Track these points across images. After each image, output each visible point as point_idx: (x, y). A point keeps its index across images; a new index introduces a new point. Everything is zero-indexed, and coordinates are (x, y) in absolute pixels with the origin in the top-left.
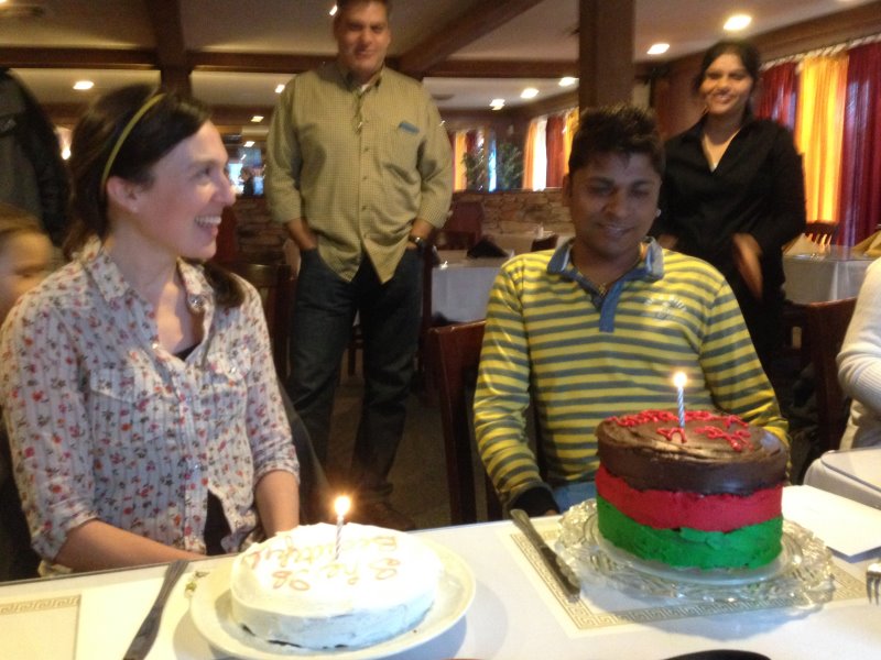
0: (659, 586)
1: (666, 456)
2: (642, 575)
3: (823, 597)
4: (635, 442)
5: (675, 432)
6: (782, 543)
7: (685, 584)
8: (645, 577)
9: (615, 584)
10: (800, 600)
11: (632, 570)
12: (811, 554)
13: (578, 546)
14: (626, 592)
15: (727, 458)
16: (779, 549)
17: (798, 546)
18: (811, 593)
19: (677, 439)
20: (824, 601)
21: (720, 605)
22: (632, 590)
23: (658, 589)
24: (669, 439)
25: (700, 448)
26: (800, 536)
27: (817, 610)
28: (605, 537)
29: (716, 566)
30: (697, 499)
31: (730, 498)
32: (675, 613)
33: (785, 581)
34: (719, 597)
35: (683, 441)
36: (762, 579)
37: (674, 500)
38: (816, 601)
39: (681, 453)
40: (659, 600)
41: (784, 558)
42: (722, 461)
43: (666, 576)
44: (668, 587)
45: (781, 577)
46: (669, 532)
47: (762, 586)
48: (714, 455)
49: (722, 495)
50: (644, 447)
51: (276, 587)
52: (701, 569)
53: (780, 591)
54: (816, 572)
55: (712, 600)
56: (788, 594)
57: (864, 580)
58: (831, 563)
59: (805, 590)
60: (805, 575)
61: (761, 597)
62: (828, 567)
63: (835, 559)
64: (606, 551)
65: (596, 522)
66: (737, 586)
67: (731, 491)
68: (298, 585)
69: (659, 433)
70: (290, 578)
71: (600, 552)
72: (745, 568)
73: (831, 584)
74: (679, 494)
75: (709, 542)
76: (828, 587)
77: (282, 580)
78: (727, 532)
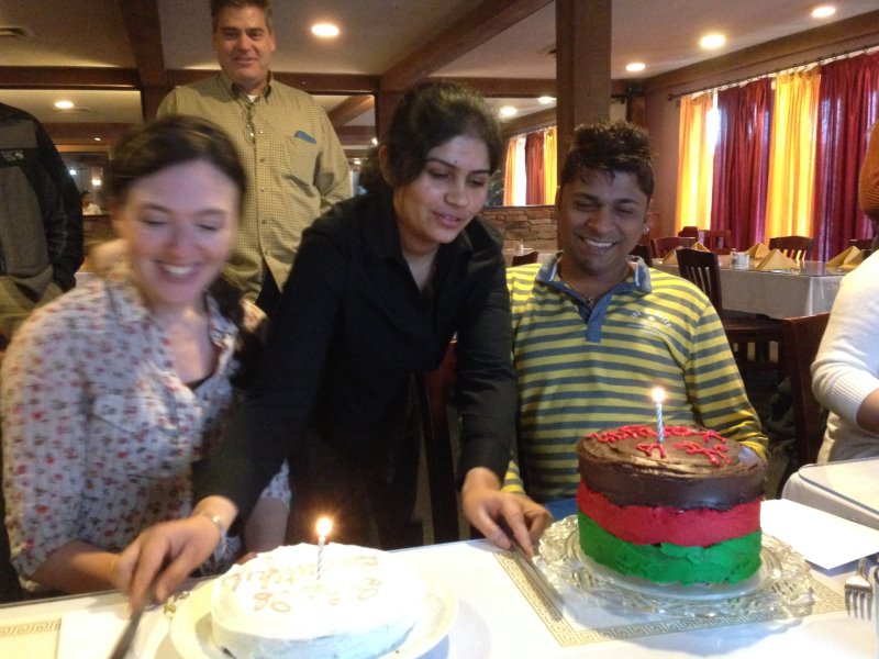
0: (640, 601)
1: (646, 472)
2: (624, 590)
3: (802, 610)
4: (615, 457)
5: (654, 447)
6: (762, 557)
7: (667, 600)
8: (627, 593)
9: (597, 600)
10: (779, 614)
11: (613, 586)
12: (789, 567)
13: (560, 563)
14: (607, 608)
15: (706, 472)
16: (759, 563)
17: (777, 561)
18: (791, 607)
19: (656, 454)
20: (803, 615)
21: (701, 620)
22: (614, 607)
23: (639, 605)
24: (648, 455)
25: (677, 463)
26: (779, 549)
27: (797, 623)
28: (587, 553)
29: (697, 581)
30: (677, 514)
31: (709, 512)
32: (657, 629)
33: (765, 596)
34: (700, 612)
35: (662, 456)
36: (742, 593)
37: (654, 515)
38: (795, 615)
39: (661, 468)
40: (641, 616)
41: (763, 571)
42: (700, 476)
43: (646, 591)
44: (649, 603)
45: (762, 591)
46: (649, 547)
47: (742, 600)
48: (693, 470)
49: (701, 510)
50: (624, 463)
51: (257, 609)
52: (682, 584)
53: (760, 605)
54: (795, 585)
55: (693, 615)
56: (768, 608)
57: (842, 593)
58: (810, 576)
59: (784, 604)
60: (785, 589)
61: (742, 611)
62: (807, 581)
63: (814, 573)
64: (587, 567)
65: (578, 538)
66: (718, 601)
67: (709, 505)
68: (279, 607)
69: (638, 449)
70: (271, 600)
71: (582, 569)
72: (725, 583)
73: (810, 597)
74: (659, 510)
75: (690, 557)
76: (807, 600)
77: (263, 602)
78: (707, 546)
